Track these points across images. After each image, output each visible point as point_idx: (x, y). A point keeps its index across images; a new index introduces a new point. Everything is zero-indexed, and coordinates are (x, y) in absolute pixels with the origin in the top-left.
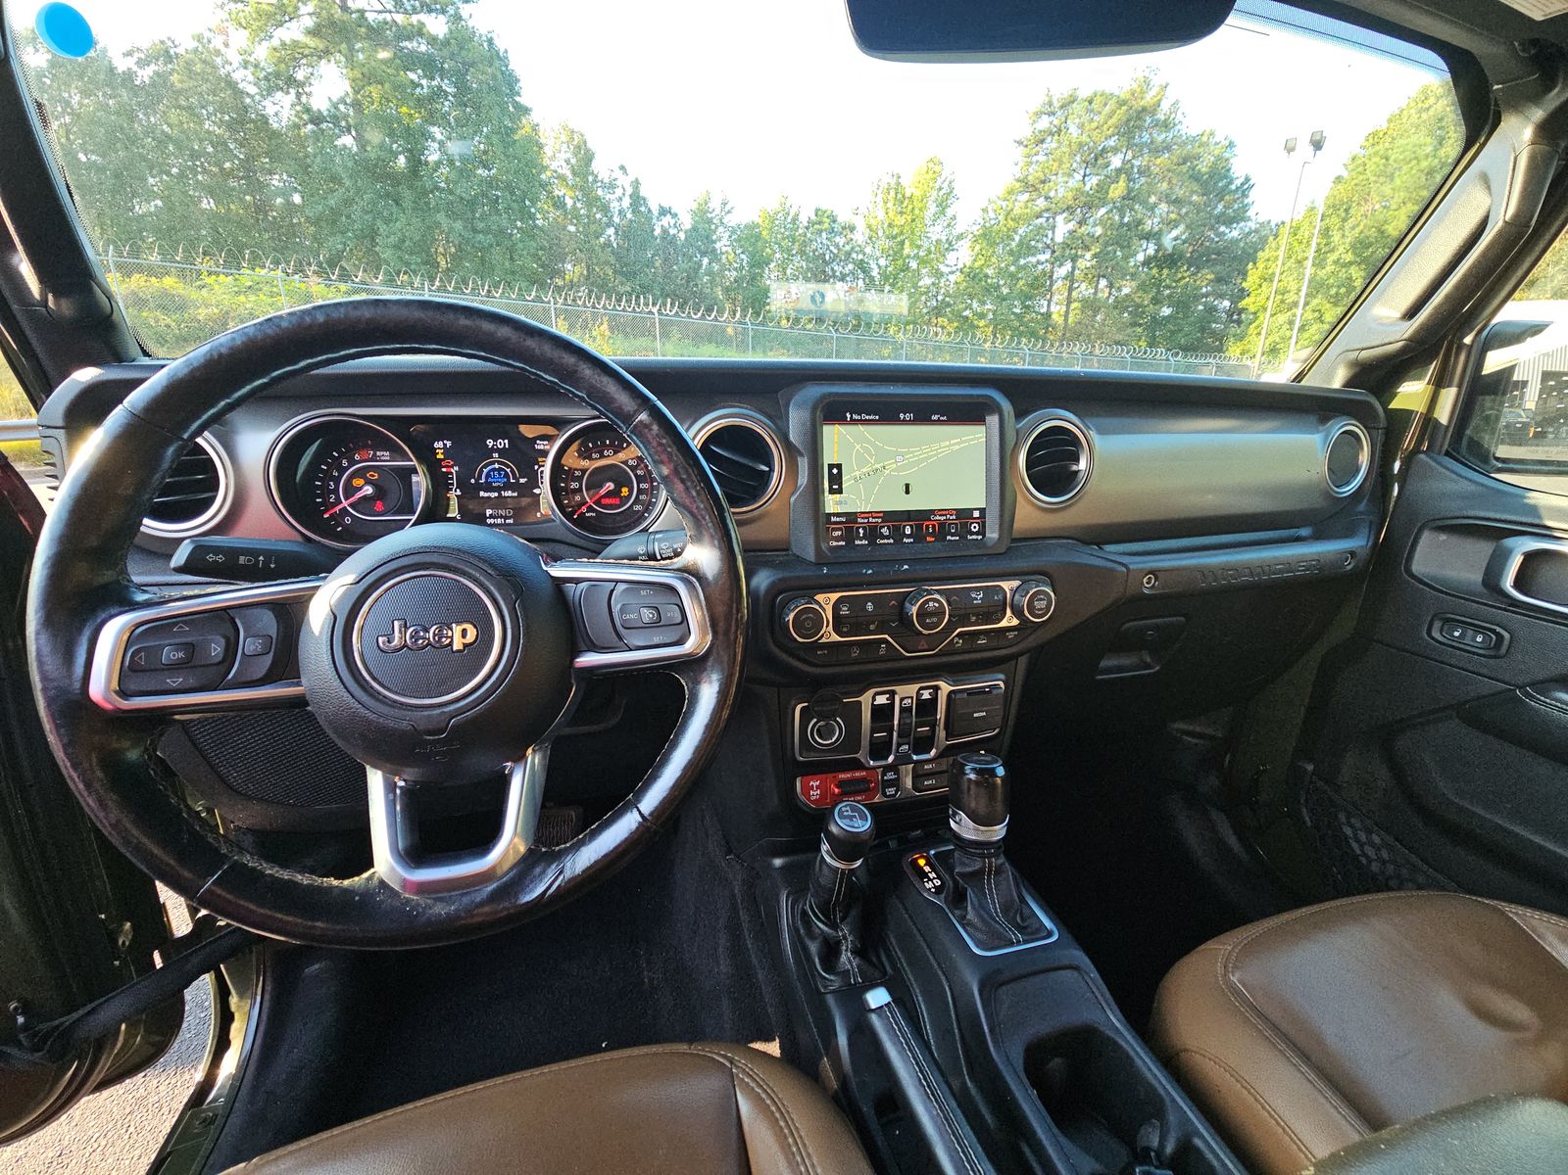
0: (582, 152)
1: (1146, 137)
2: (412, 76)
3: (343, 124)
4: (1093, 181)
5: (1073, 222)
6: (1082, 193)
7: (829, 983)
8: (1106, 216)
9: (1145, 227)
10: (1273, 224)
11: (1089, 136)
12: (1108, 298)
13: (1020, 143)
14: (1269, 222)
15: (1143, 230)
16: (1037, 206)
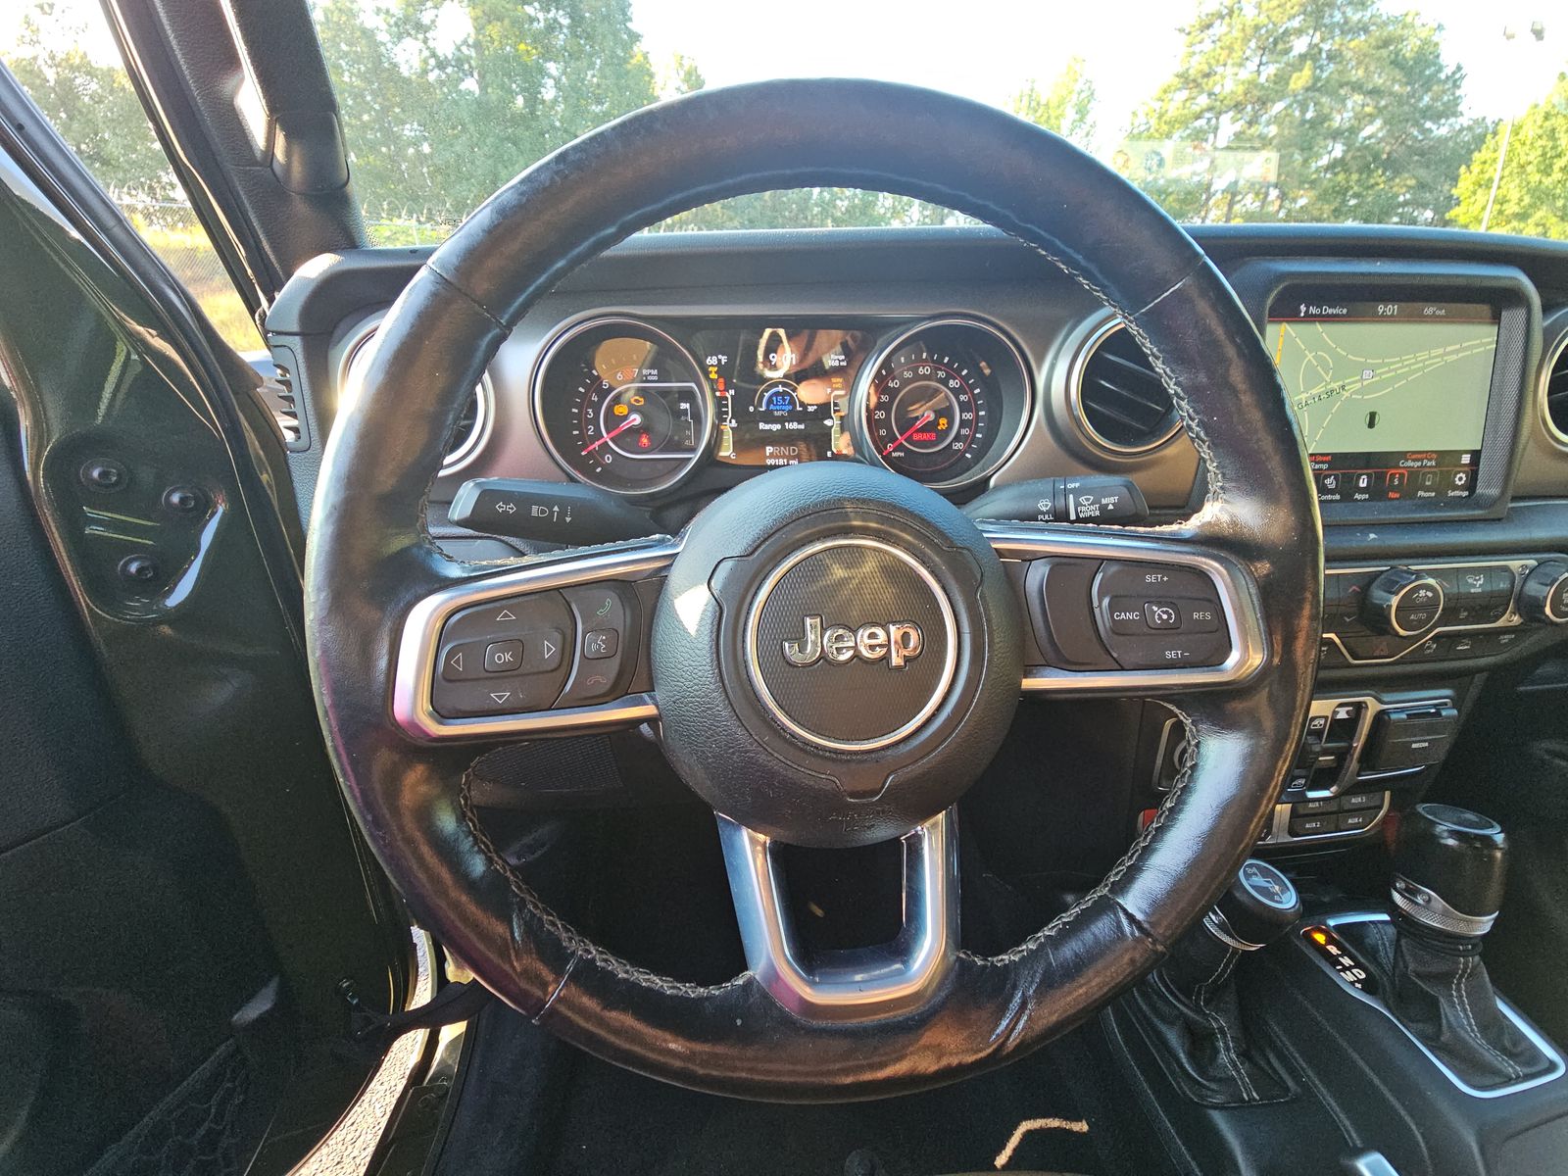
0: (694, 78)
1: (1338, 17)
2: (529, 10)
3: (466, 67)
4: (1271, 70)
5: (1242, 122)
6: (1256, 86)
7: (1209, 1093)
8: (1284, 112)
9: (1332, 123)
10: (1489, 121)
11: (1268, 16)
12: (1278, 211)
13: (1182, 30)
14: (1484, 119)
15: (1329, 126)
16: (1197, 104)
